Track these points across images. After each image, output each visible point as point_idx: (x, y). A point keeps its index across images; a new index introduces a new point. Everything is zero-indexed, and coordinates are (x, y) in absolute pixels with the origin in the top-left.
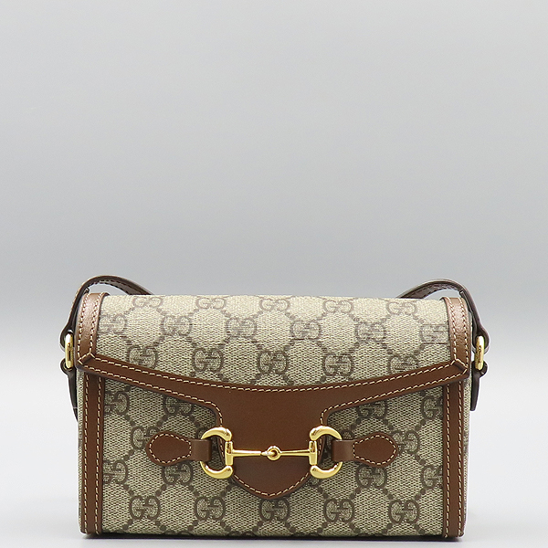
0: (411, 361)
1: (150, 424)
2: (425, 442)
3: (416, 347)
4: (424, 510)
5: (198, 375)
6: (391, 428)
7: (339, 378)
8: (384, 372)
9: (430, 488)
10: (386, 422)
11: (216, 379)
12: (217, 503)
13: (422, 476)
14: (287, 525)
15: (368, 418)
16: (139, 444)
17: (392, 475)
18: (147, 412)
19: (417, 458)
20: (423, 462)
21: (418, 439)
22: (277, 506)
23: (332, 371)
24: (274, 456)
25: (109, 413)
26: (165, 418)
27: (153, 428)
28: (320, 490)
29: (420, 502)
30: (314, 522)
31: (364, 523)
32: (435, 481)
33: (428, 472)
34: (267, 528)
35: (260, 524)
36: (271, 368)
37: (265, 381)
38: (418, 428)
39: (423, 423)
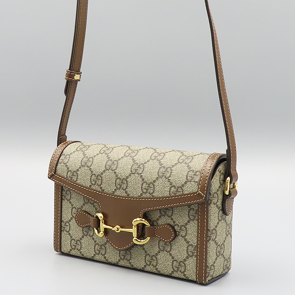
0: (180, 190)
1: (79, 207)
2: (189, 232)
3: (183, 183)
4: (188, 267)
5: (93, 187)
6: (174, 222)
7: (148, 195)
8: (167, 194)
9: (191, 256)
10: (172, 219)
11: (99, 189)
12: (103, 247)
13: (187, 249)
14: (130, 263)
15: (164, 216)
16: (74, 215)
17: (174, 247)
18: (77, 201)
19: (185, 240)
20: (188, 242)
21: (186, 230)
22: (126, 253)
23: (145, 191)
24: (118, 230)
25: (64, 199)
26: (84, 204)
27: (80, 208)
28: (144, 249)
29: (187, 263)
30: (141, 264)
31: (161, 268)
32: (193, 253)
33: (190, 248)
34: (122, 263)
35: (119, 260)
36: (120, 187)
37: (118, 193)
38: (186, 224)
39: (189, 222)
